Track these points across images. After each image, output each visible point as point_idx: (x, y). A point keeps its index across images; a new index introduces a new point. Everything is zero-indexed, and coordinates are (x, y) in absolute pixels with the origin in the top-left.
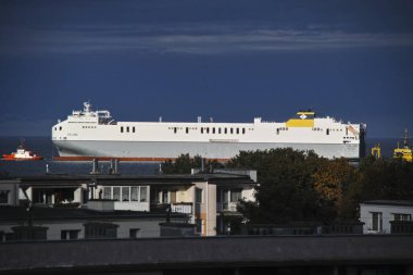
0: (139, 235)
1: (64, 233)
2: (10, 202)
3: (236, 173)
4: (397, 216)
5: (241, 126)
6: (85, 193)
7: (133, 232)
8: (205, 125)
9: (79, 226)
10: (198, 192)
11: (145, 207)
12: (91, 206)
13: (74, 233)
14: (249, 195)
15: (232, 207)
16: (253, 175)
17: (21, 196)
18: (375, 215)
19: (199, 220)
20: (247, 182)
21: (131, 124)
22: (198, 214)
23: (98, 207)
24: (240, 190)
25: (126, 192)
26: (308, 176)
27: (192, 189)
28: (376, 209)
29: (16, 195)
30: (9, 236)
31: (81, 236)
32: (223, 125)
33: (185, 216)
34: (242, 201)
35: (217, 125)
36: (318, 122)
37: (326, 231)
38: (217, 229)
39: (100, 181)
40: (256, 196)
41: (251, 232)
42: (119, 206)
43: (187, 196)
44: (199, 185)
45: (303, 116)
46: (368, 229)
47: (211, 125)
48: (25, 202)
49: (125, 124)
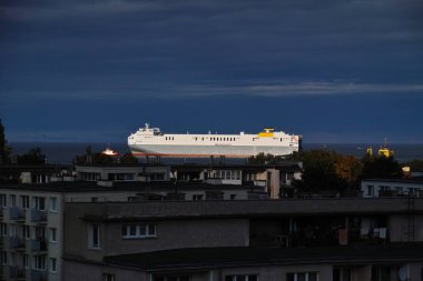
0: (236, 198)
1: (194, 197)
2: (165, 179)
3: (290, 163)
4: (382, 187)
5: (233, 136)
6: (206, 174)
7: (233, 196)
8: (213, 136)
9: (202, 193)
10: (269, 174)
11: (239, 182)
12: (209, 181)
13: (200, 197)
14: (298, 176)
15: (288, 182)
16: (300, 164)
17: (171, 176)
18: (370, 187)
19: (269, 190)
20: (297, 169)
21: (171, 136)
22: (269, 186)
23: (213, 182)
24: (293, 173)
25: (228, 174)
26: (332, 165)
27: (266, 173)
28: (370, 184)
29: (168, 175)
30: (165, 198)
31: (204, 198)
32: (223, 136)
33: (262, 188)
34: (293, 179)
35: (219, 136)
36: (276, 134)
37: (342, 196)
38: (280, 195)
39: (214, 168)
40: (302, 177)
41: (299, 197)
42: (225, 182)
43: (263, 176)
44: (270, 170)
45: (268, 131)
46: (365, 195)
47: (216, 136)
48: (173, 179)
49: (168, 136)
